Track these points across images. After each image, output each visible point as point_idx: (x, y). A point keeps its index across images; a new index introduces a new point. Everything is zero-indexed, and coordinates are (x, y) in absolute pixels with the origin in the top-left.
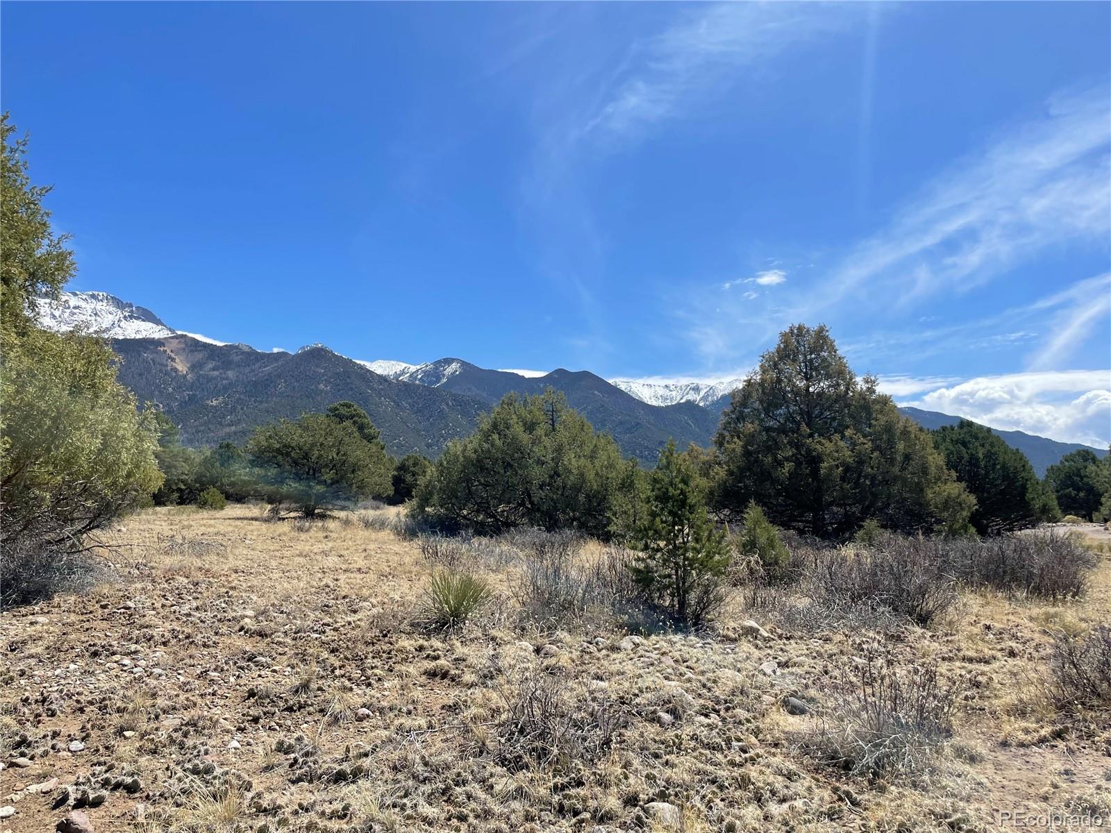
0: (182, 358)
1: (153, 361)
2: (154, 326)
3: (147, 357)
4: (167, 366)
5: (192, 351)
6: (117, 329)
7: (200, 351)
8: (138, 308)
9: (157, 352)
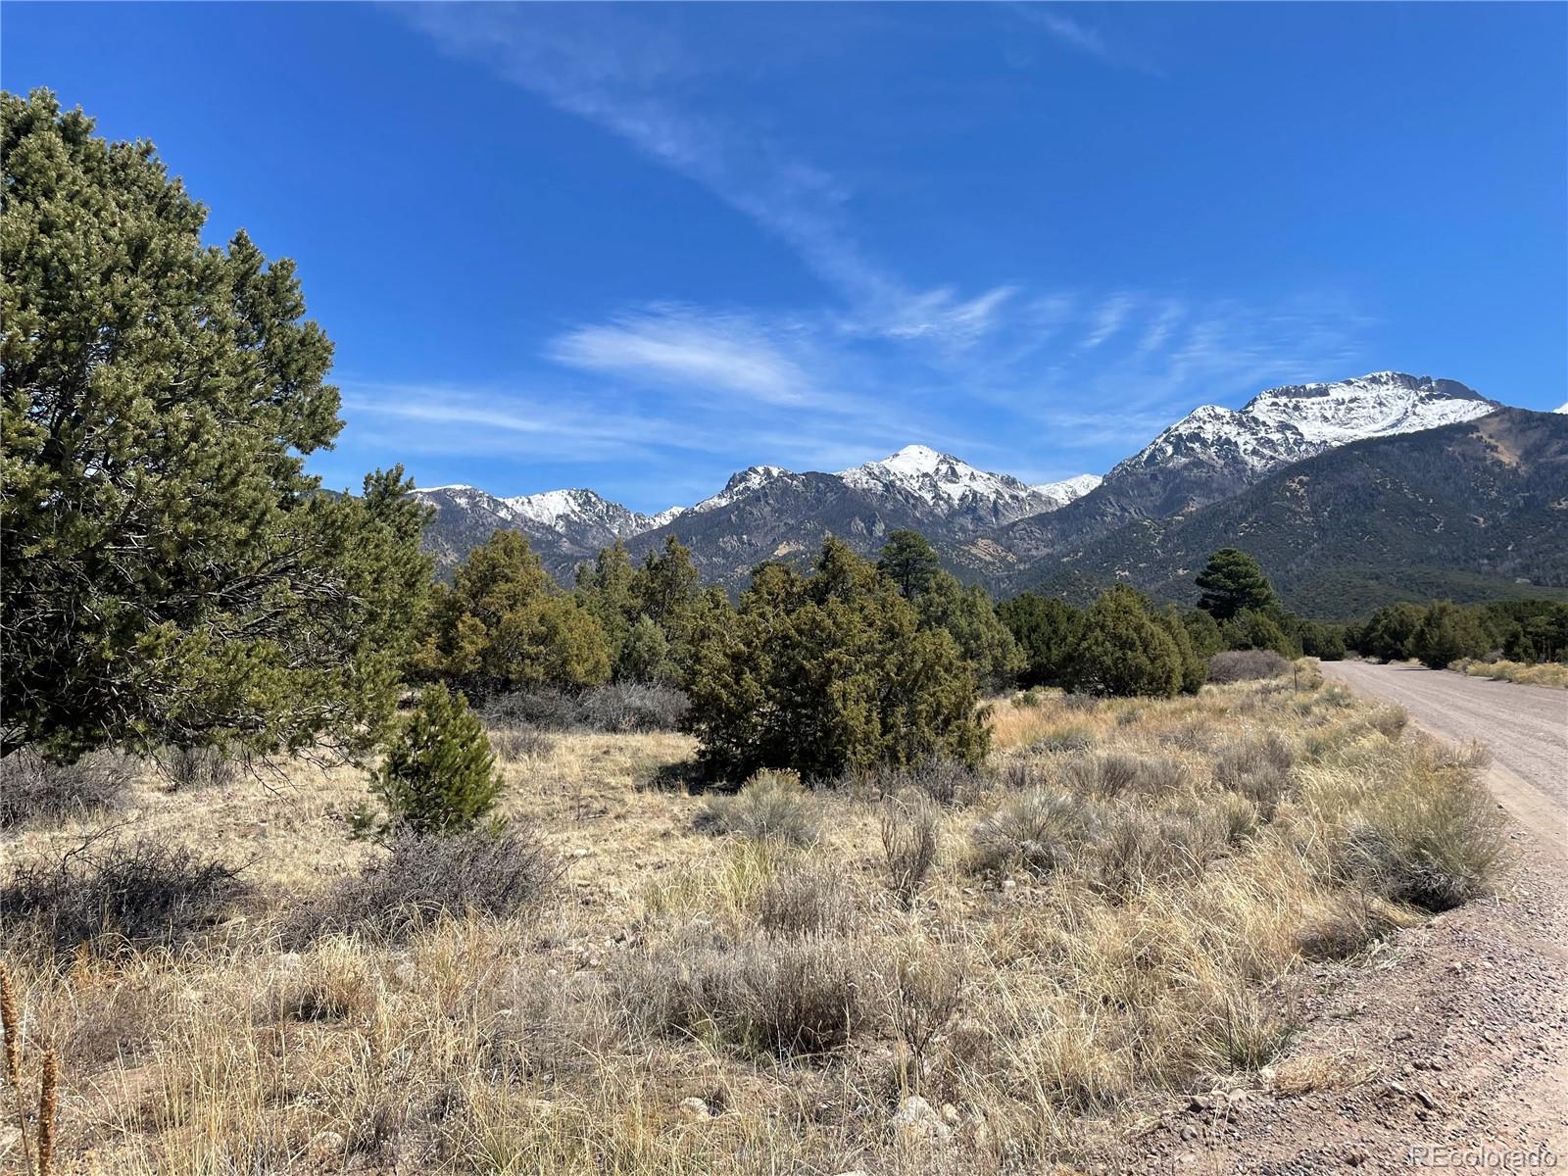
0: (1507, 444)
1: (1463, 456)
2: (1466, 402)
3: (1454, 452)
4: (1485, 459)
5: (1523, 431)
6: (1412, 419)
7: (1536, 427)
8: (1439, 382)
9: (1469, 442)
